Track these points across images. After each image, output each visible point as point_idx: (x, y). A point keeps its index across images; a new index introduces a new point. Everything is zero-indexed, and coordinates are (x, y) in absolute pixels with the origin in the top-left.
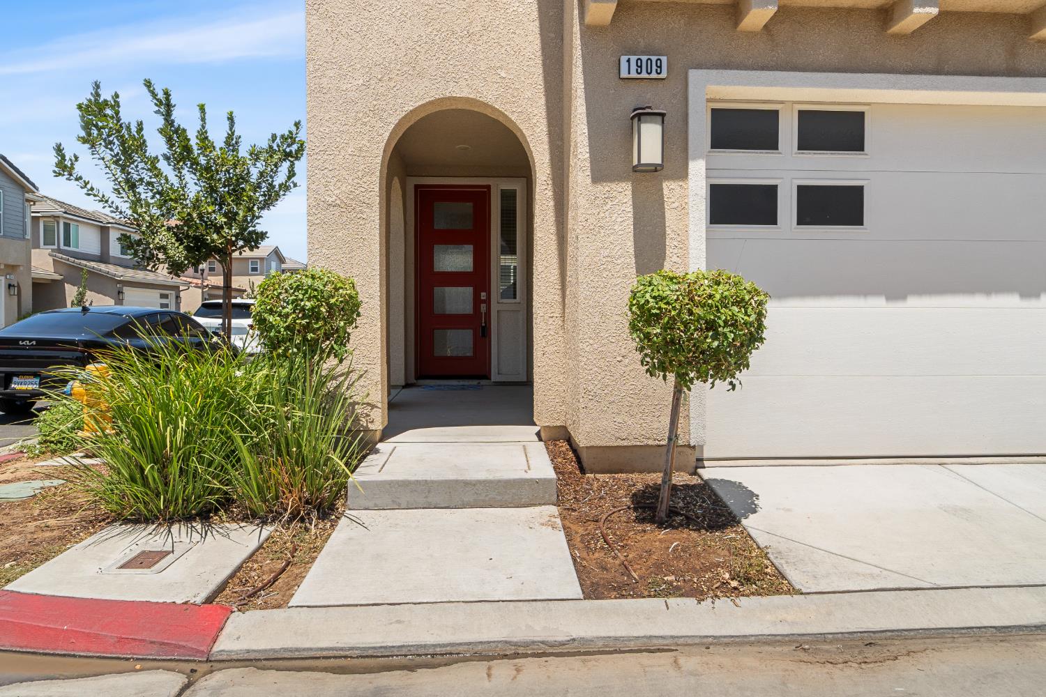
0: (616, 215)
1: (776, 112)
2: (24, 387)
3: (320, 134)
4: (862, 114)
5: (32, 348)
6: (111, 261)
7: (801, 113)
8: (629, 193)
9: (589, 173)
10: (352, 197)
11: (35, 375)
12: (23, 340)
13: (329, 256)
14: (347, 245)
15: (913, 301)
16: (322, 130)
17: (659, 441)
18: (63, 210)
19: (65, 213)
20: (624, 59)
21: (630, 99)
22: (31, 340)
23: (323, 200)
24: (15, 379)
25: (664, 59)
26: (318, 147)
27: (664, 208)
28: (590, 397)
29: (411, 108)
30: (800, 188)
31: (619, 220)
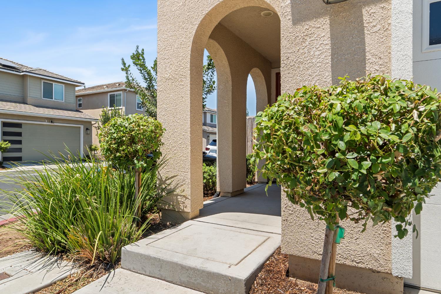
0: (315, 49)
3: (163, 39)
8: (327, 27)
9: (290, 17)
10: (176, 73)
13: (166, 108)
14: (174, 102)
16: (164, 37)
17: (357, 263)
23: (164, 77)
26: (162, 47)
27: (363, 34)
28: (290, 212)
29: (207, 12)
31: (317, 53)
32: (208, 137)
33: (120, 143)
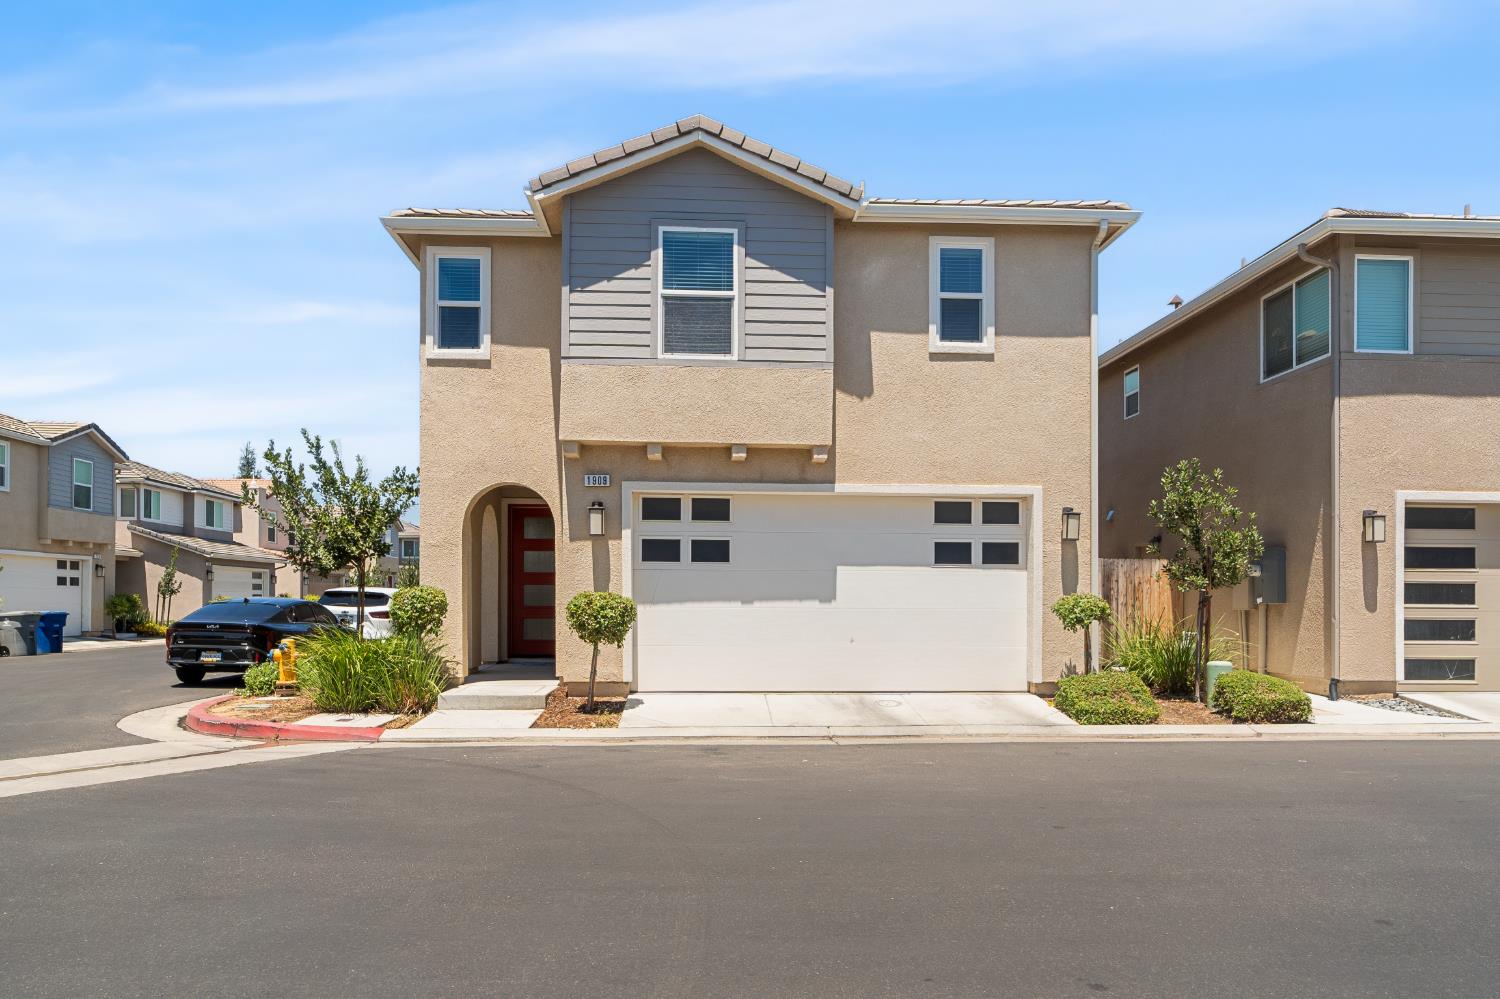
0: (583, 558)
1: (679, 499)
2: (210, 659)
4: (728, 500)
5: (216, 630)
6: (196, 533)
7: (693, 500)
8: (591, 546)
9: (569, 536)
10: (446, 541)
11: (218, 650)
12: (210, 624)
13: (433, 575)
15: (757, 604)
16: (428, 502)
18: (146, 476)
19: (147, 479)
20: (586, 477)
21: (591, 497)
22: (215, 625)
23: (429, 542)
24: (203, 653)
25: (608, 476)
26: (427, 512)
27: (609, 555)
29: (481, 489)
30: (693, 541)
31: (585, 561)
32: (209, 572)
33: (422, 611)
